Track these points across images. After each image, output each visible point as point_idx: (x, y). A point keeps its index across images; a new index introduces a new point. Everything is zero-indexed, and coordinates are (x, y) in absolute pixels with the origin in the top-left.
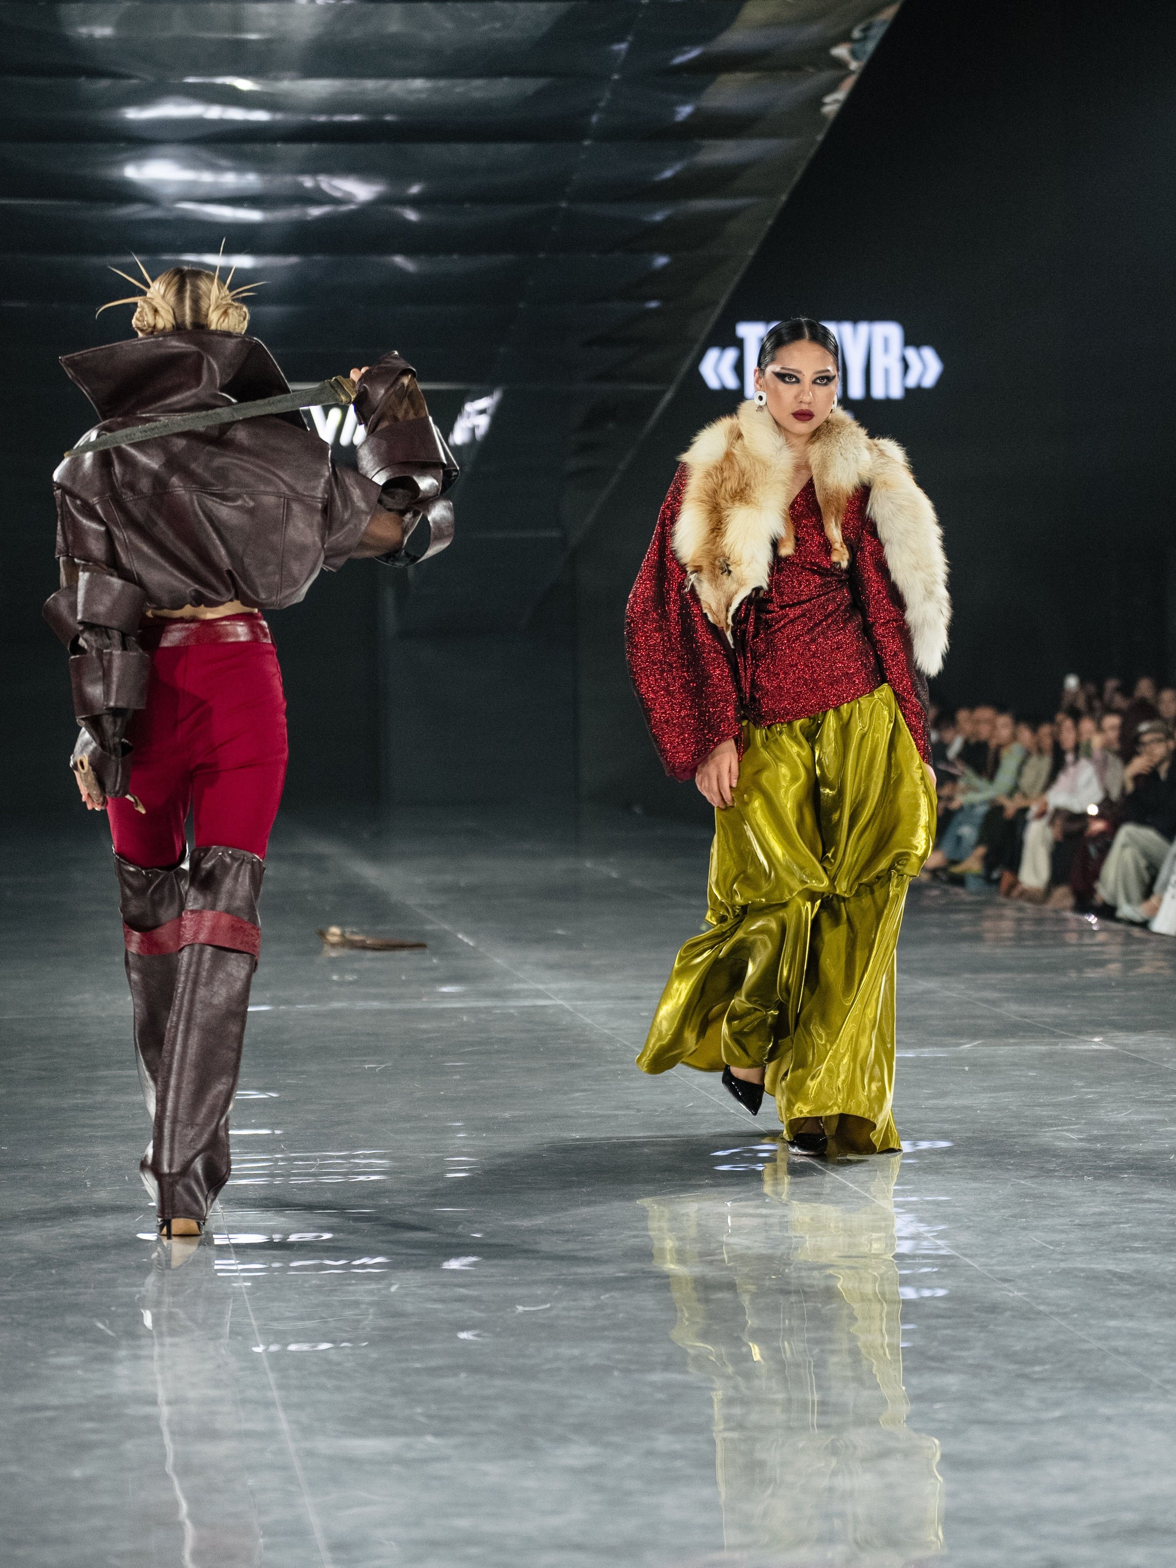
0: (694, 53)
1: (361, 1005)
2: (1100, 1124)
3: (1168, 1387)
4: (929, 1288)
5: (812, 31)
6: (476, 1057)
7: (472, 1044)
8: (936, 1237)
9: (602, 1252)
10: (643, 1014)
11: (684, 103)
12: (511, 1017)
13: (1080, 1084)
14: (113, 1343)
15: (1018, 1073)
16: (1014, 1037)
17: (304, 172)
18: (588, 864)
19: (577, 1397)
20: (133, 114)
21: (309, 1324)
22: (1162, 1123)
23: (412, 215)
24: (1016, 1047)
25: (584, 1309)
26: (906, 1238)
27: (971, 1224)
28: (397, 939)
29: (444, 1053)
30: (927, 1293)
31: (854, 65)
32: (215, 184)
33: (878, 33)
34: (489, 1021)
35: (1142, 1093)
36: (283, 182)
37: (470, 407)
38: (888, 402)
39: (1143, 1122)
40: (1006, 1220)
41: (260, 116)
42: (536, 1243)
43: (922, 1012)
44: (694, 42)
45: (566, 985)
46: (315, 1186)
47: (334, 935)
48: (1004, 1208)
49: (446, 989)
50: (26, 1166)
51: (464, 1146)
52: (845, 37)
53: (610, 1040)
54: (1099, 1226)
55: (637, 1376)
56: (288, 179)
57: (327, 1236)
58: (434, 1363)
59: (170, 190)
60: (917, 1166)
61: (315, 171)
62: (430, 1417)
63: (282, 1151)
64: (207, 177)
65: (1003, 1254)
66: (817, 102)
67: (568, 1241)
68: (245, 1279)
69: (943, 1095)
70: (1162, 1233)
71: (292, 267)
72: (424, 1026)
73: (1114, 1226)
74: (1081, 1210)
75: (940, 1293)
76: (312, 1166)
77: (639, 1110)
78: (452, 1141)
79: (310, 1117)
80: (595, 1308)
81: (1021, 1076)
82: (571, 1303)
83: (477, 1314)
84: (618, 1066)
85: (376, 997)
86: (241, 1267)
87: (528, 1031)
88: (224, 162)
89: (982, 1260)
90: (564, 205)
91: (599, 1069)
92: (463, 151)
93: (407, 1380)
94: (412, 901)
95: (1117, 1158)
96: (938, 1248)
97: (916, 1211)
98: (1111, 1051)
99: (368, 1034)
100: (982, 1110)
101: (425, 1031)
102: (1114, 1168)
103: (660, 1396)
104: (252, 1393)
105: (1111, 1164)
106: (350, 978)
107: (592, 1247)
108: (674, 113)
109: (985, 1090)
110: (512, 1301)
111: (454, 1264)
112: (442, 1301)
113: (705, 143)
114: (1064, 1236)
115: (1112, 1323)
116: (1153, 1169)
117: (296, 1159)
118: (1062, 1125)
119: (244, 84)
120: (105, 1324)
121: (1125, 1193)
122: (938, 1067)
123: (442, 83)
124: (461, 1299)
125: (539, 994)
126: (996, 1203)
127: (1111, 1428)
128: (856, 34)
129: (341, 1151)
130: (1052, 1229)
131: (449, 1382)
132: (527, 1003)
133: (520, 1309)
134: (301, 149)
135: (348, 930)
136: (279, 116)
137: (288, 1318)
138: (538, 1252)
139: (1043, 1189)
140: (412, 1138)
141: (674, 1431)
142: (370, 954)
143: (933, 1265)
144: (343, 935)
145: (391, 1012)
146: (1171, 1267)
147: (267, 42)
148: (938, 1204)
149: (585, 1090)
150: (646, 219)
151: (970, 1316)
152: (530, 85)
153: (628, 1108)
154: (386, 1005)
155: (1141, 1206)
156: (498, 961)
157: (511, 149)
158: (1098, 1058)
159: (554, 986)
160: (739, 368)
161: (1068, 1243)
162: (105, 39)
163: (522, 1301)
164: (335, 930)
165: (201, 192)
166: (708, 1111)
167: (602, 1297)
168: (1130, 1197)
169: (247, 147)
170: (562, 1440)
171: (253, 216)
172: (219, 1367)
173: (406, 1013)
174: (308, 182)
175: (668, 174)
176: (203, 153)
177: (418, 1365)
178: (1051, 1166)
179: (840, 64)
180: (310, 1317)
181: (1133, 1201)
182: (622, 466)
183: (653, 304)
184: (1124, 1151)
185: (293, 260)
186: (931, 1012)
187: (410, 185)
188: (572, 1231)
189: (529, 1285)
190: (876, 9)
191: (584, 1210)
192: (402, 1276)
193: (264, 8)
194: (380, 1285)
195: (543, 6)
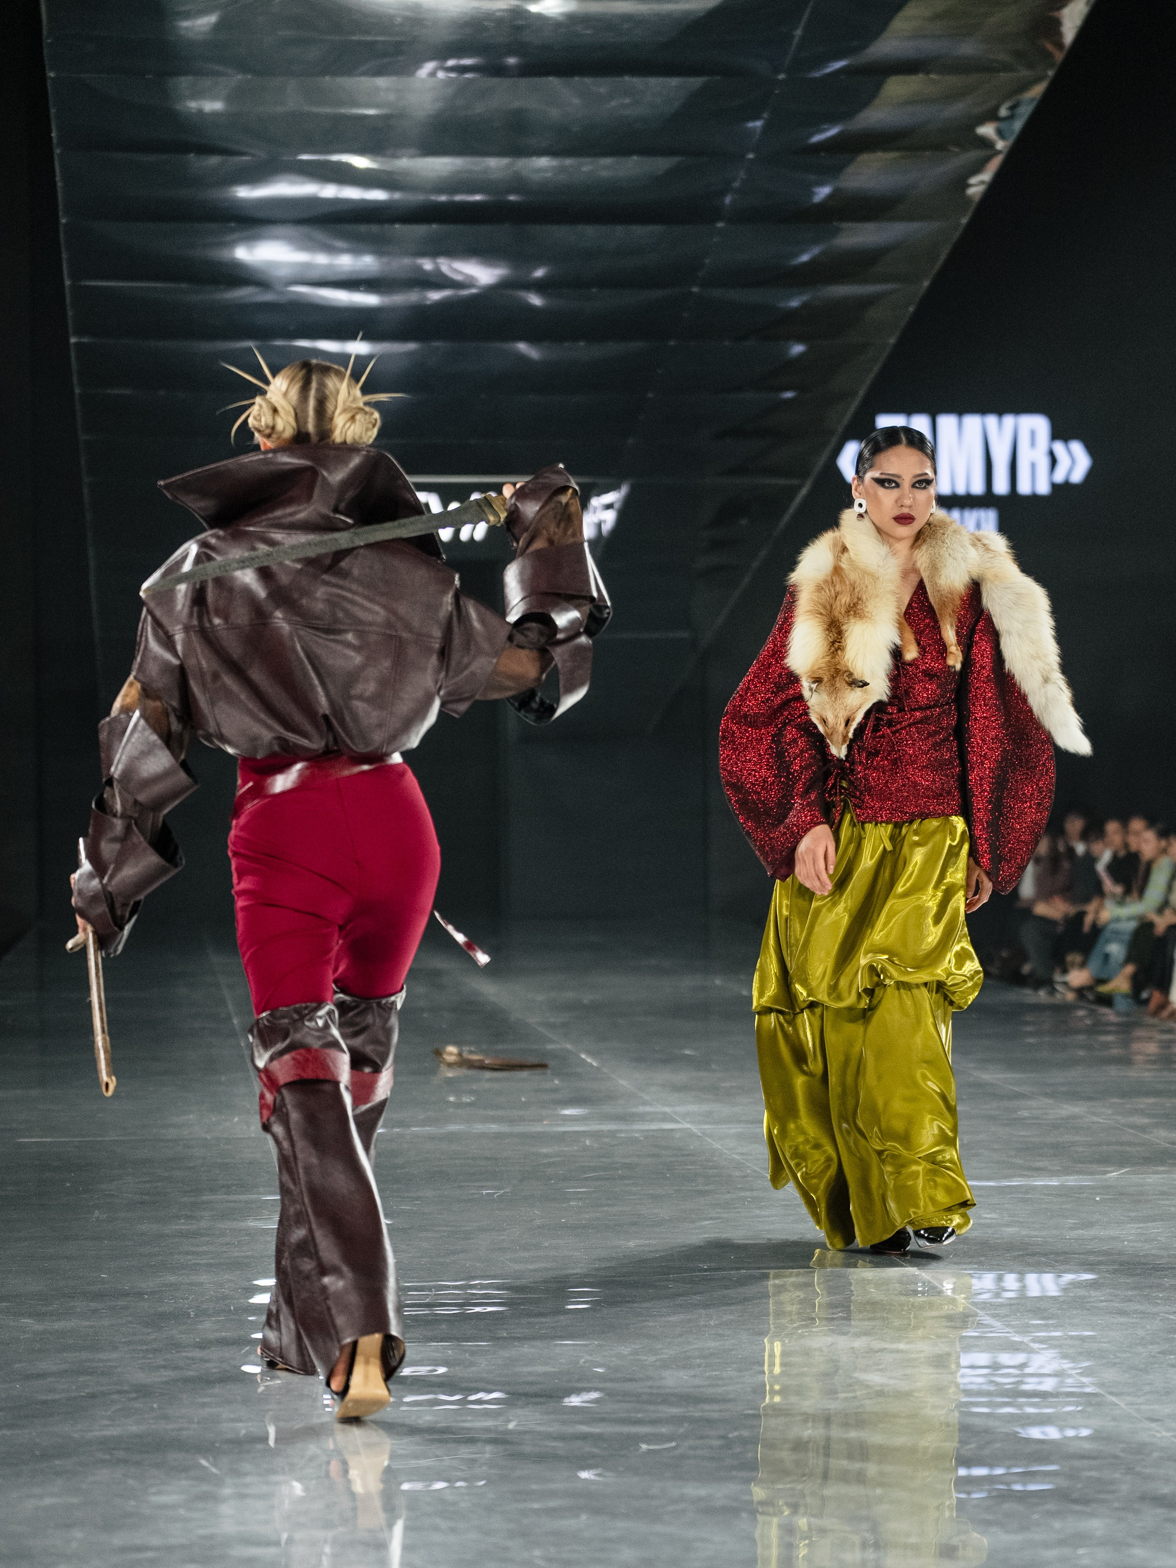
0: (833, 132)
1: (479, 1128)
4: (1074, 1428)
5: (957, 110)
6: (598, 1183)
7: (594, 1169)
8: (1081, 1374)
9: (731, 1388)
11: (821, 184)
12: (634, 1141)
14: (218, 1481)
15: (1167, 1203)
16: (1162, 1166)
17: (423, 254)
18: (718, 982)
19: (703, 1540)
20: (244, 192)
21: (423, 1463)
23: (536, 300)
24: (1165, 1176)
25: (712, 1448)
26: (1049, 1375)
27: (1118, 1360)
28: (517, 1059)
29: (565, 1179)
30: (1070, 1433)
31: (1000, 145)
32: (331, 266)
33: (1025, 111)
34: (613, 1146)
36: (401, 264)
37: (596, 502)
38: (1034, 498)
40: (1154, 1357)
41: (378, 195)
42: (661, 1379)
43: (1067, 1138)
44: (833, 120)
45: (693, 1108)
46: (430, 1318)
47: (451, 1054)
48: (1152, 1344)
49: (567, 1112)
50: (126, 1295)
51: (587, 1276)
52: (991, 116)
53: (739, 1166)
56: (407, 261)
57: (442, 1370)
58: (553, 1503)
59: (283, 273)
60: (1061, 1299)
61: (434, 253)
62: (548, 1560)
64: (321, 259)
65: (1150, 1392)
66: (962, 184)
67: (694, 1376)
69: (1089, 1225)
71: (410, 354)
72: (545, 1150)
75: (1085, 1432)
76: (426, 1297)
78: (572, 1272)
79: (424, 1245)
80: (722, 1447)
81: (1168, 1206)
82: (697, 1441)
83: (599, 1452)
84: (748, 1194)
85: (494, 1120)
87: (653, 1156)
88: (339, 244)
89: (1129, 1398)
90: (695, 289)
91: (728, 1196)
92: (590, 232)
93: (526, 1521)
94: (533, 1020)
96: (1083, 1385)
97: (1060, 1346)
99: (487, 1158)
100: (1128, 1241)
101: (546, 1156)
106: (466, 1099)
107: (720, 1382)
108: (811, 194)
109: (1133, 1220)
110: (636, 1440)
111: (575, 1401)
112: (562, 1438)
113: (844, 225)
117: (410, 1289)
119: (361, 162)
120: (208, 1461)
122: (1084, 1195)
123: (568, 162)
124: (584, 1437)
125: (666, 1118)
126: (1143, 1338)
128: (1003, 112)
129: (457, 1281)
131: (568, 1524)
132: (654, 1126)
133: (644, 1447)
134: (421, 230)
135: (466, 1048)
136: (397, 196)
138: (663, 1388)
140: (532, 1267)
142: (488, 1074)
143: (1077, 1404)
144: (460, 1054)
145: (511, 1135)
147: (386, 117)
148: (1083, 1339)
149: (711, 1219)
150: (782, 305)
151: (1116, 1457)
152: (661, 164)
153: (758, 1237)
154: (504, 1128)
156: (623, 1082)
157: (640, 232)
159: (680, 1109)
162: (215, 114)
163: (646, 1439)
164: (452, 1049)
165: (315, 275)
167: (730, 1435)
169: (363, 228)
171: (370, 300)
172: (328, 1506)
173: (526, 1137)
174: (427, 265)
175: (805, 258)
176: (318, 234)
177: (537, 1506)
179: (986, 144)
180: (423, 1455)
182: (755, 564)
183: (789, 395)
185: (411, 346)
186: (1077, 1138)
187: (535, 268)
188: (699, 1366)
189: (653, 1422)
190: (1025, 86)
191: (712, 1344)
192: (520, 1412)
193: (382, 82)
194: (495, 1423)
195: (674, 81)
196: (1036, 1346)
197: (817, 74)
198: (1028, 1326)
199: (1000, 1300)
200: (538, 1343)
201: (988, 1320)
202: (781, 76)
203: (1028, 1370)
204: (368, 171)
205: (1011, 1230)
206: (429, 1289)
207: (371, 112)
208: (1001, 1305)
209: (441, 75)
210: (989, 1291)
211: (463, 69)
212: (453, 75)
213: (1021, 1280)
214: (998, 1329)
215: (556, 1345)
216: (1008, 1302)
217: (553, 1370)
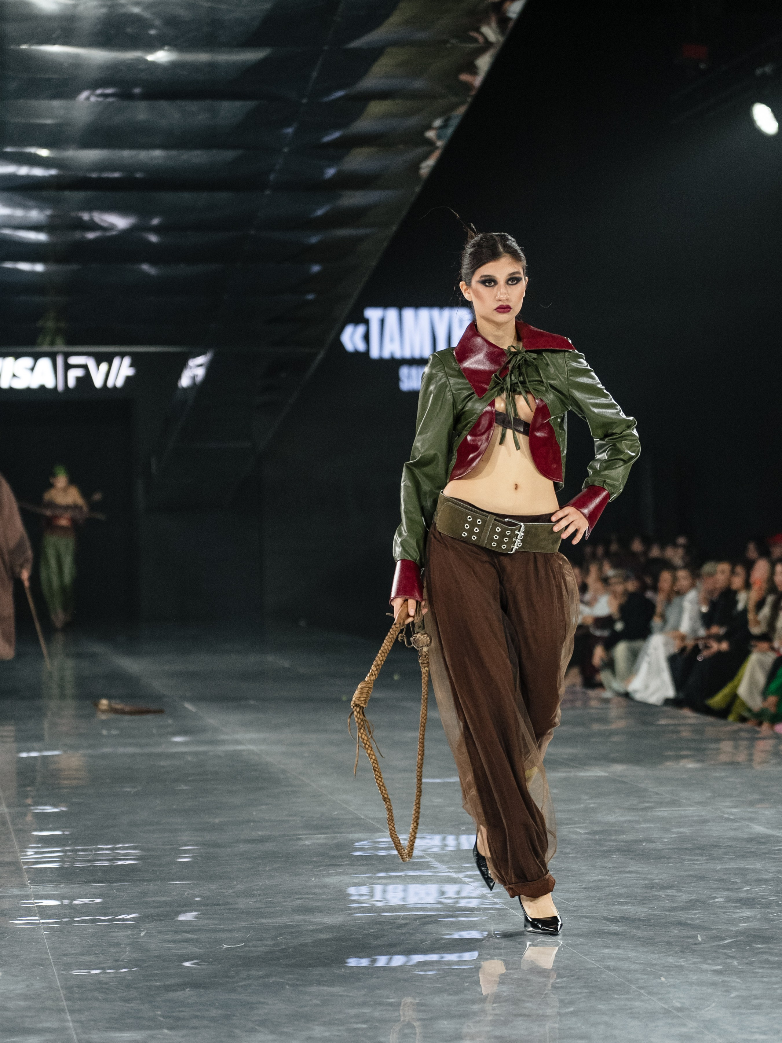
0: (336, 135)
1: (121, 750)
2: (599, 823)
3: (642, 991)
5: (412, 122)
6: (196, 783)
7: (194, 775)
8: (494, 897)
9: (278, 909)
10: (306, 755)
11: (330, 166)
12: (219, 757)
13: (586, 797)
17: (83, 209)
18: (269, 658)
19: (263, 1003)
21: (88, 958)
22: (638, 822)
23: (153, 238)
25: (267, 946)
26: (475, 898)
28: (145, 708)
29: (176, 781)
31: (440, 144)
32: (25, 217)
33: (454, 123)
34: (206, 760)
35: (626, 803)
36: (69, 215)
37: (193, 362)
39: (625, 822)
41: (52, 172)
42: (236, 903)
44: (336, 127)
45: (254, 736)
46: (91, 868)
47: (103, 705)
49: (177, 739)
51: (189, 841)
52: (433, 126)
53: (283, 771)
54: (598, 888)
55: (301, 988)
56: (73, 213)
57: (98, 901)
58: (168, 982)
61: (91, 209)
62: (166, 1017)
63: (69, 845)
64: (19, 213)
66: (416, 166)
67: (256, 902)
68: (45, 929)
70: (637, 893)
71: (74, 271)
72: (163, 764)
73: (608, 888)
74: (586, 878)
76: (89, 855)
77: (302, 817)
78: (179, 838)
79: (88, 823)
80: (273, 945)
82: (258, 941)
83: (197, 950)
84: (289, 789)
85: (131, 745)
86: (42, 921)
87: (230, 766)
88: (31, 203)
91: (276, 790)
92: (187, 197)
93: (151, 993)
94: (155, 683)
95: (609, 845)
96: (495, 904)
98: (605, 776)
99: (126, 769)
101: (163, 767)
102: (607, 851)
103: (315, 1001)
104: (49, 1003)
105: (605, 848)
107: (272, 905)
108: (324, 173)
110: (220, 942)
111: (184, 917)
112: (174, 942)
113: (343, 193)
114: (575, 895)
115: (606, 951)
116: (633, 851)
117: (79, 850)
118: (575, 824)
119: (44, 153)
121: (614, 867)
123: (173, 153)
124: (187, 941)
125: (237, 742)
127: (606, 1018)
128: (439, 123)
129: (107, 845)
130: (568, 891)
131: (178, 995)
132: (230, 748)
133: (225, 946)
134: (80, 195)
135: (113, 701)
136: (61, 172)
137: (73, 954)
138: (237, 909)
139: (562, 865)
140: (155, 836)
141: (324, 1024)
142: (127, 717)
143: (490, 915)
144: (109, 705)
145: (141, 755)
146: (643, 915)
147: (59, 126)
149: (267, 804)
150: (305, 241)
152: (231, 155)
153: (295, 815)
154: (137, 750)
155: (624, 875)
156: (211, 721)
157: (219, 196)
158: (598, 781)
159: (247, 736)
160: (367, 338)
161: (578, 900)
163: (225, 941)
164: (104, 703)
165: (15, 222)
166: (347, 817)
167: (279, 938)
168: (617, 870)
169: (45, 193)
170: (252, 1031)
172: (28, 986)
173: (150, 755)
174: (86, 216)
175: (320, 212)
176: (17, 197)
177: (158, 984)
178: (568, 850)
179: (430, 143)
180: (87, 954)
181: (620, 872)
182: (290, 401)
183: (311, 297)
184: (614, 840)
187: (151, 218)
188: (259, 895)
189: (230, 931)
190: (454, 107)
191: (268, 882)
192: (148, 925)
193: (56, 103)
194: (133, 932)
195: (238, 104)
196: (466, 880)
197: (326, 99)
198: (462, 867)
199: (444, 852)
200: (158, 883)
201: (437, 864)
202: (304, 101)
203: (463, 894)
204: (47, 158)
205: (451, 809)
206: (91, 850)
207: (49, 121)
208: (445, 855)
209: (93, 99)
210: (437, 846)
211: (106, 96)
212: (100, 99)
213: (457, 839)
214: (443, 870)
215: (170, 884)
216: (449, 853)
217: (169, 899)
